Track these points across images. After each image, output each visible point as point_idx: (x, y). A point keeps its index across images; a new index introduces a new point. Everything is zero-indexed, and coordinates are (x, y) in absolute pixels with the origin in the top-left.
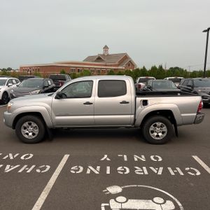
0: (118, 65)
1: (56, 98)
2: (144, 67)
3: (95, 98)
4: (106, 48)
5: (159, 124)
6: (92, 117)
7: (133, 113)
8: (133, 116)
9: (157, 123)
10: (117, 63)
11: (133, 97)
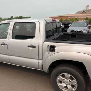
5: (68, 75)
6: (7, 56)
9: (65, 74)
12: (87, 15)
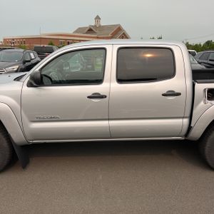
0: (111, 38)
1: (30, 85)
3: (110, 86)
4: (98, 18)
6: (105, 123)
7: (188, 114)
8: (186, 121)
10: (110, 35)
11: (189, 82)
12: (97, 38)
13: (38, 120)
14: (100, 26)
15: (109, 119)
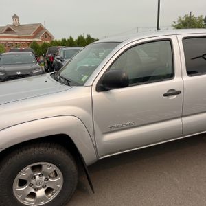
0: (34, 37)
2: (71, 38)
4: (15, 17)
6: (177, 122)
10: (31, 35)
12: (19, 38)
13: (112, 130)
14: (19, 25)
15: (181, 117)
